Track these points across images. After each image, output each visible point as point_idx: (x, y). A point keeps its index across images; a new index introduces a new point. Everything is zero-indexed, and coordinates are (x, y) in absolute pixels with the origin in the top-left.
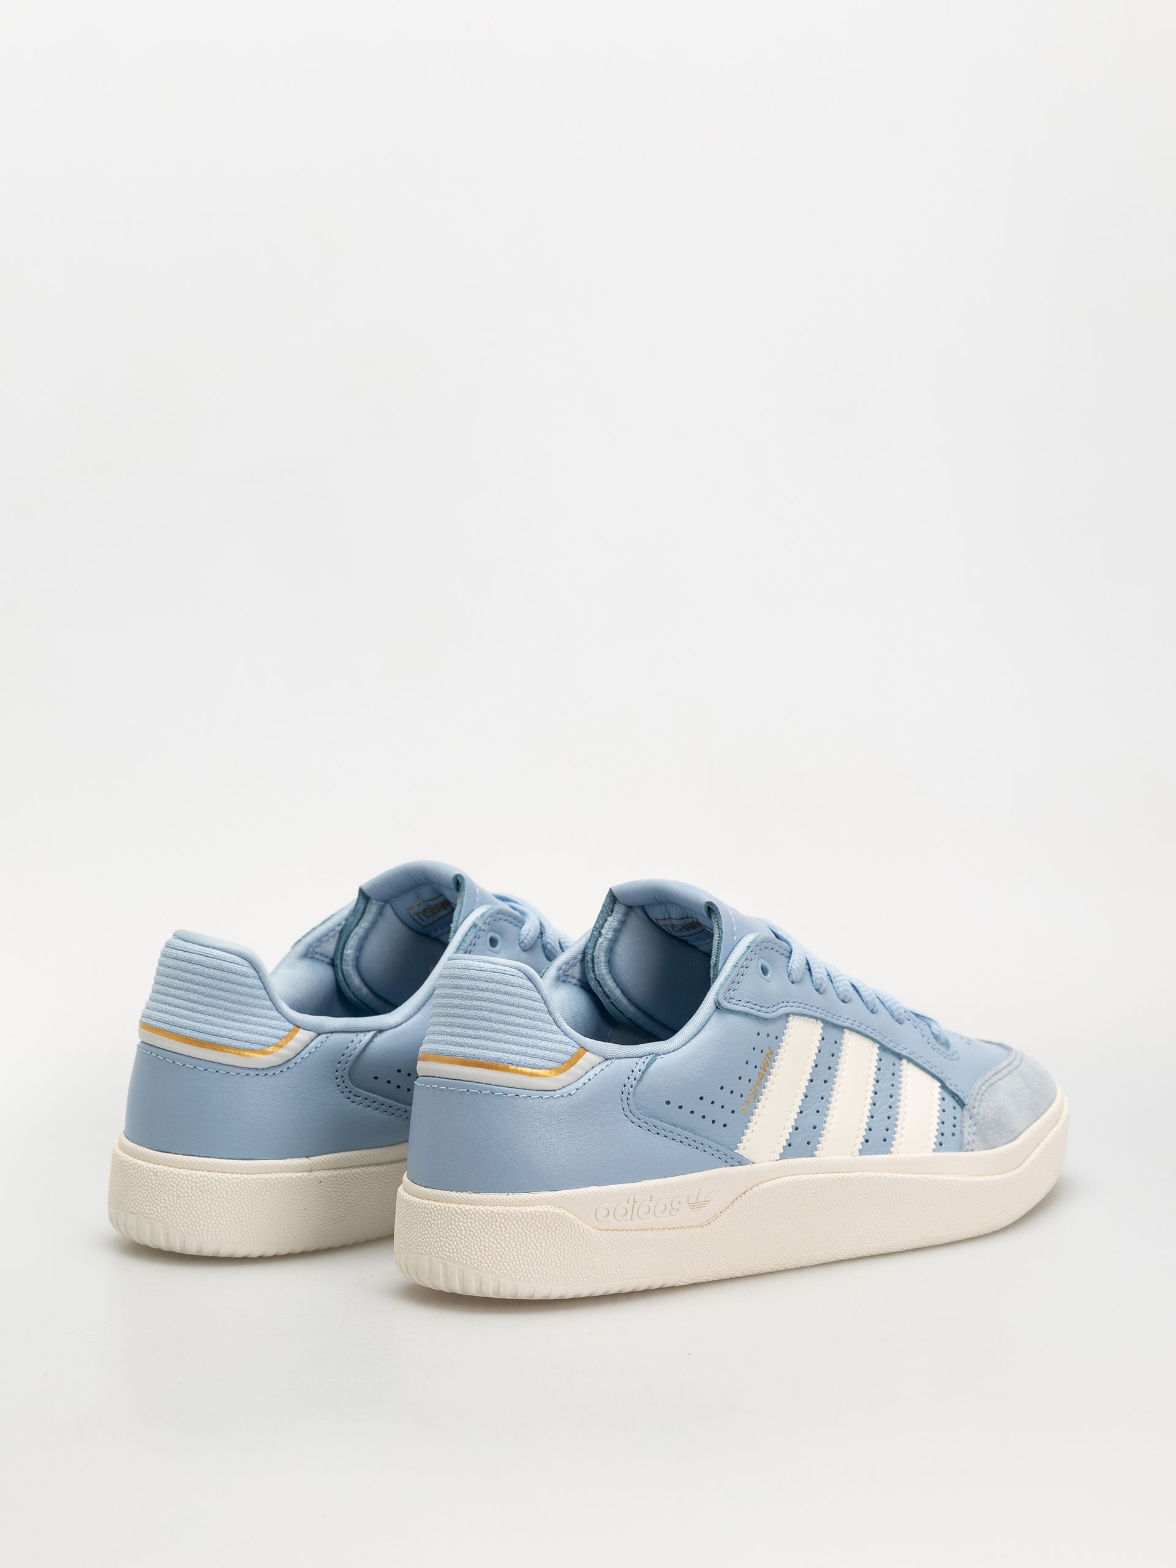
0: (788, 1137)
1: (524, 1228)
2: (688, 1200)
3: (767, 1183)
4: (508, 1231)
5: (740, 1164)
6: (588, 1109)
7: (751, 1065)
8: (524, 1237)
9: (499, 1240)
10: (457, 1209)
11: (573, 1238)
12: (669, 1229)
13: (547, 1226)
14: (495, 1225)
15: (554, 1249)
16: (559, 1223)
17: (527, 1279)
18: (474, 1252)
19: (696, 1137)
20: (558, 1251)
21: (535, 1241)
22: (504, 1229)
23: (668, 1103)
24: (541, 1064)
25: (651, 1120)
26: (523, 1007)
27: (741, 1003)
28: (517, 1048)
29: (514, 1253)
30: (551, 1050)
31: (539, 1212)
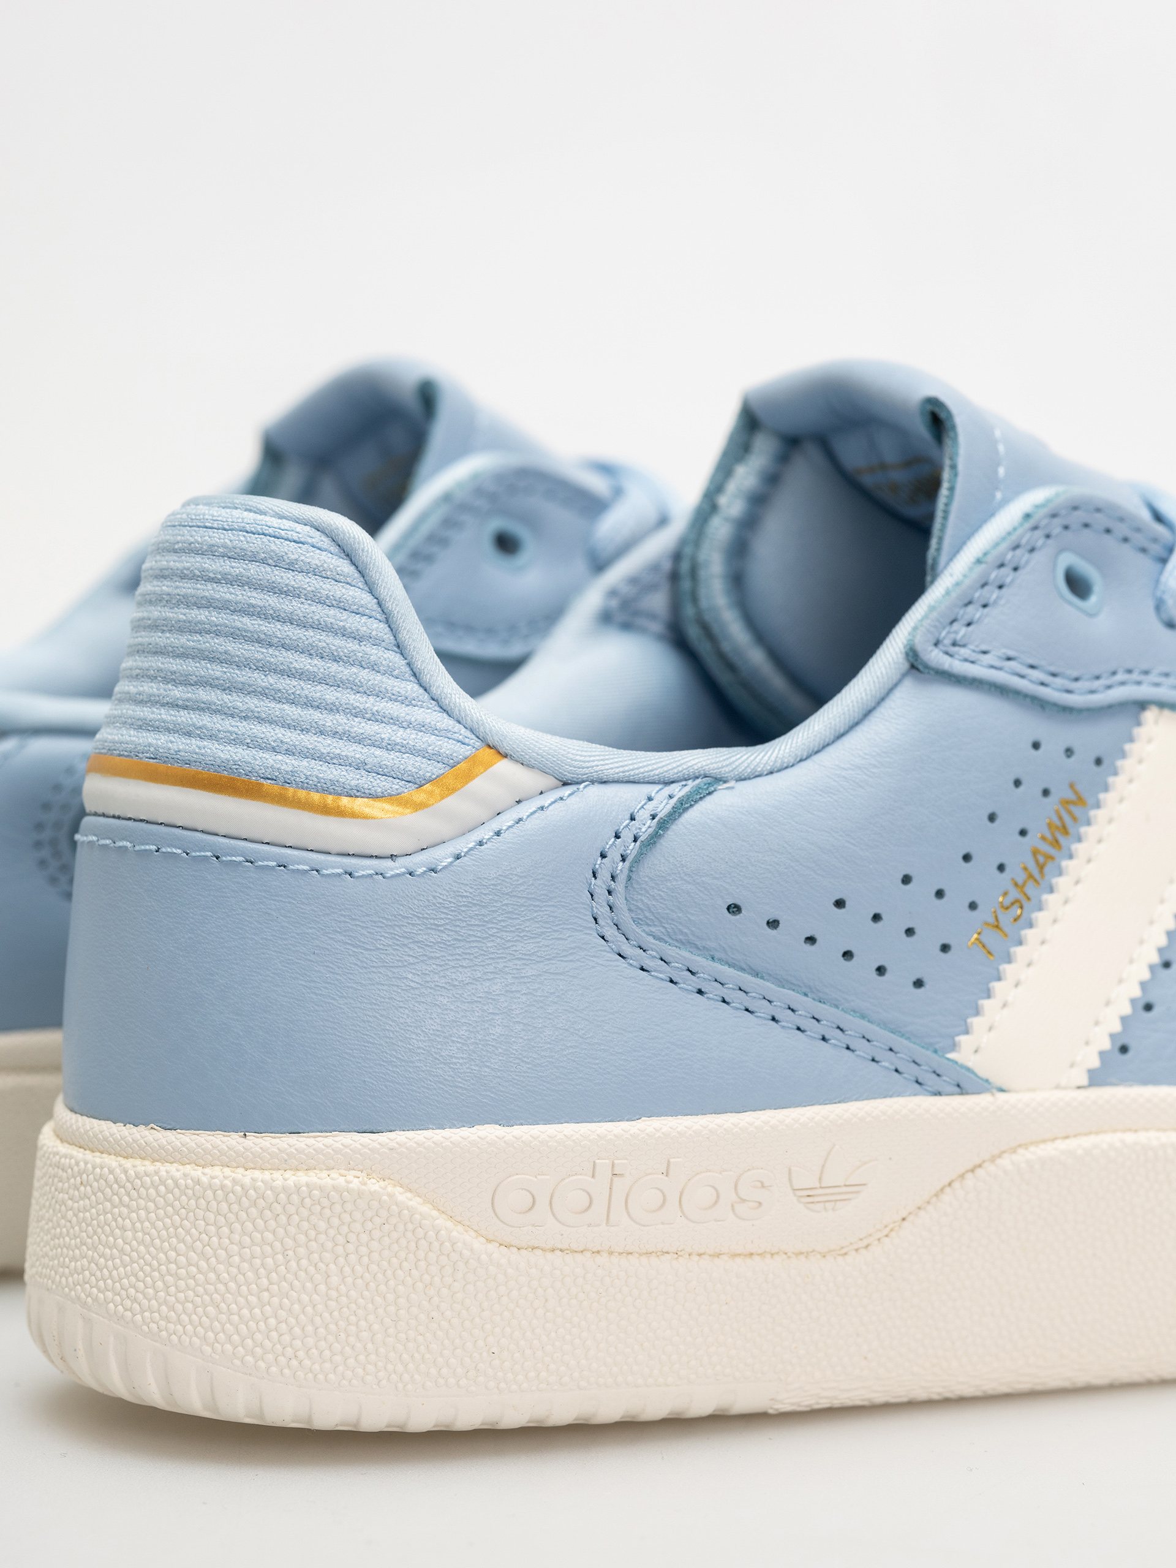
0: (1117, 1027)
1: (281, 1231)
2: (790, 1180)
3: (1042, 1146)
4: (236, 1237)
5: (960, 1089)
6: (484, 911)
7: (1007, 826)
8: (280, 1257)
9: (213, 1260)
10: (118, 1171)
11: (423, 1264)
12: (735, 1255)
13: (345, 1229)
14: (204, 1219)
15: (366, 1293)
16: (377, 1220)
17: (286, 1371)
18: (151, 1291)
19: (822, 1010)
20: (378, 1299)
21: (312, 1269)
22: (226, 1230)
23: (734, 909)
24: (353, 783)
25: (681, 955)
26: (318, 626)
27: (987, 659)
28: (291, 737)
29: (253, 1299)
30: (390, 747)
31: (321, 1189)
